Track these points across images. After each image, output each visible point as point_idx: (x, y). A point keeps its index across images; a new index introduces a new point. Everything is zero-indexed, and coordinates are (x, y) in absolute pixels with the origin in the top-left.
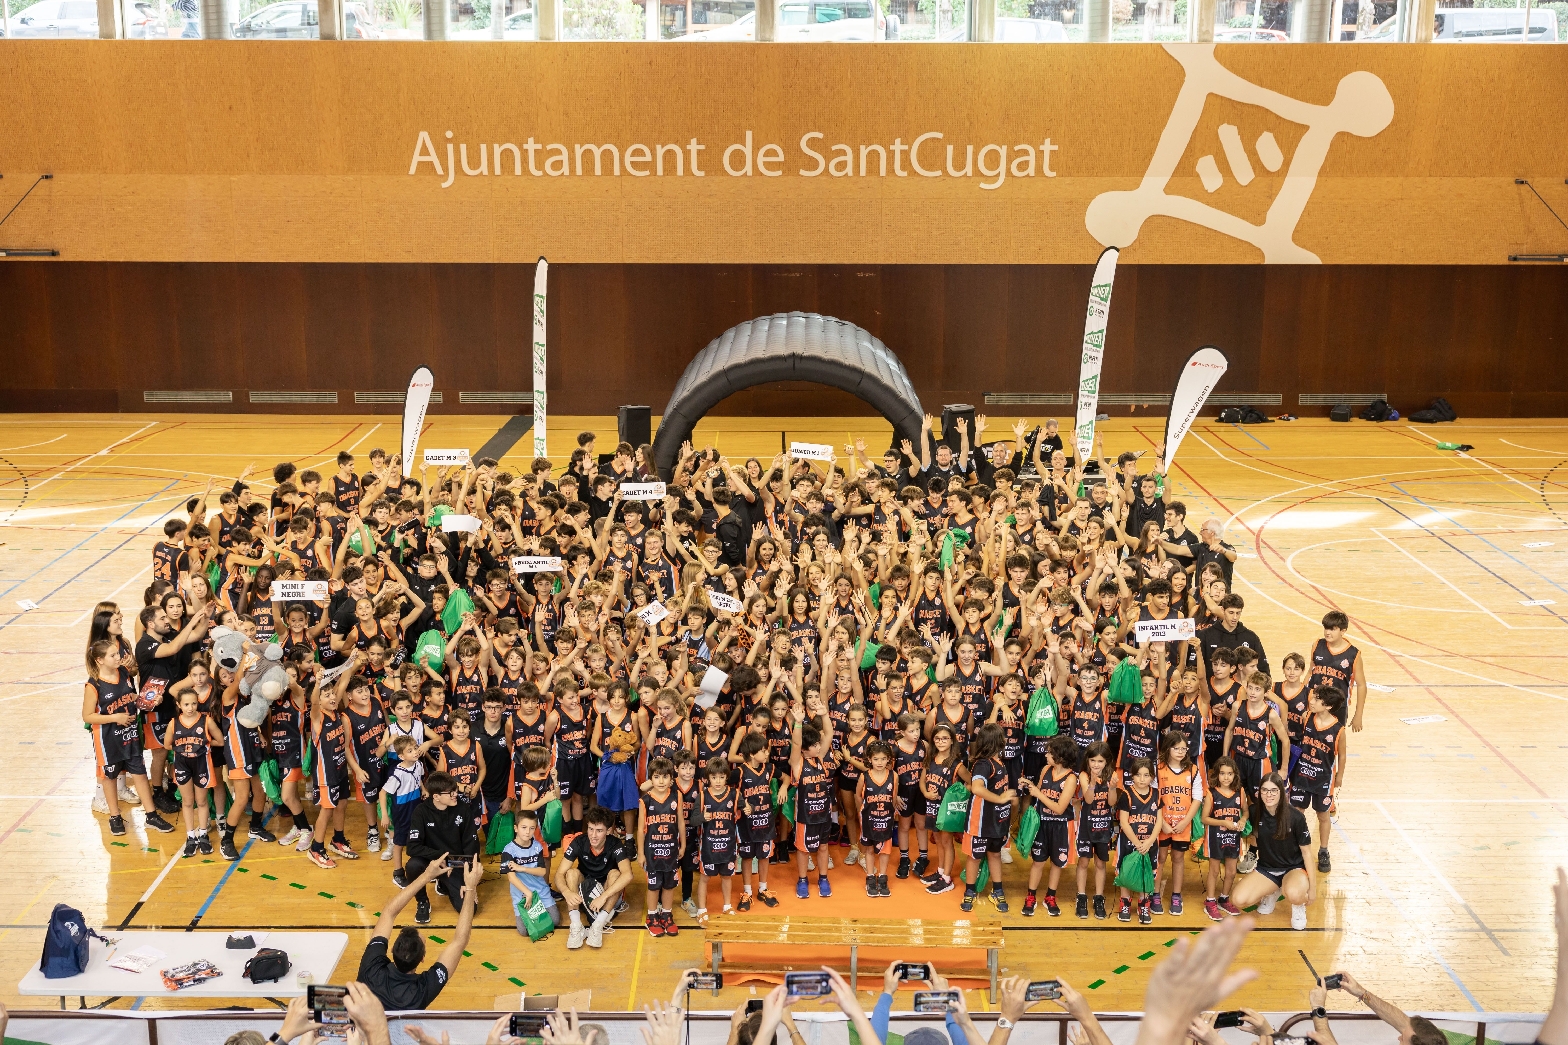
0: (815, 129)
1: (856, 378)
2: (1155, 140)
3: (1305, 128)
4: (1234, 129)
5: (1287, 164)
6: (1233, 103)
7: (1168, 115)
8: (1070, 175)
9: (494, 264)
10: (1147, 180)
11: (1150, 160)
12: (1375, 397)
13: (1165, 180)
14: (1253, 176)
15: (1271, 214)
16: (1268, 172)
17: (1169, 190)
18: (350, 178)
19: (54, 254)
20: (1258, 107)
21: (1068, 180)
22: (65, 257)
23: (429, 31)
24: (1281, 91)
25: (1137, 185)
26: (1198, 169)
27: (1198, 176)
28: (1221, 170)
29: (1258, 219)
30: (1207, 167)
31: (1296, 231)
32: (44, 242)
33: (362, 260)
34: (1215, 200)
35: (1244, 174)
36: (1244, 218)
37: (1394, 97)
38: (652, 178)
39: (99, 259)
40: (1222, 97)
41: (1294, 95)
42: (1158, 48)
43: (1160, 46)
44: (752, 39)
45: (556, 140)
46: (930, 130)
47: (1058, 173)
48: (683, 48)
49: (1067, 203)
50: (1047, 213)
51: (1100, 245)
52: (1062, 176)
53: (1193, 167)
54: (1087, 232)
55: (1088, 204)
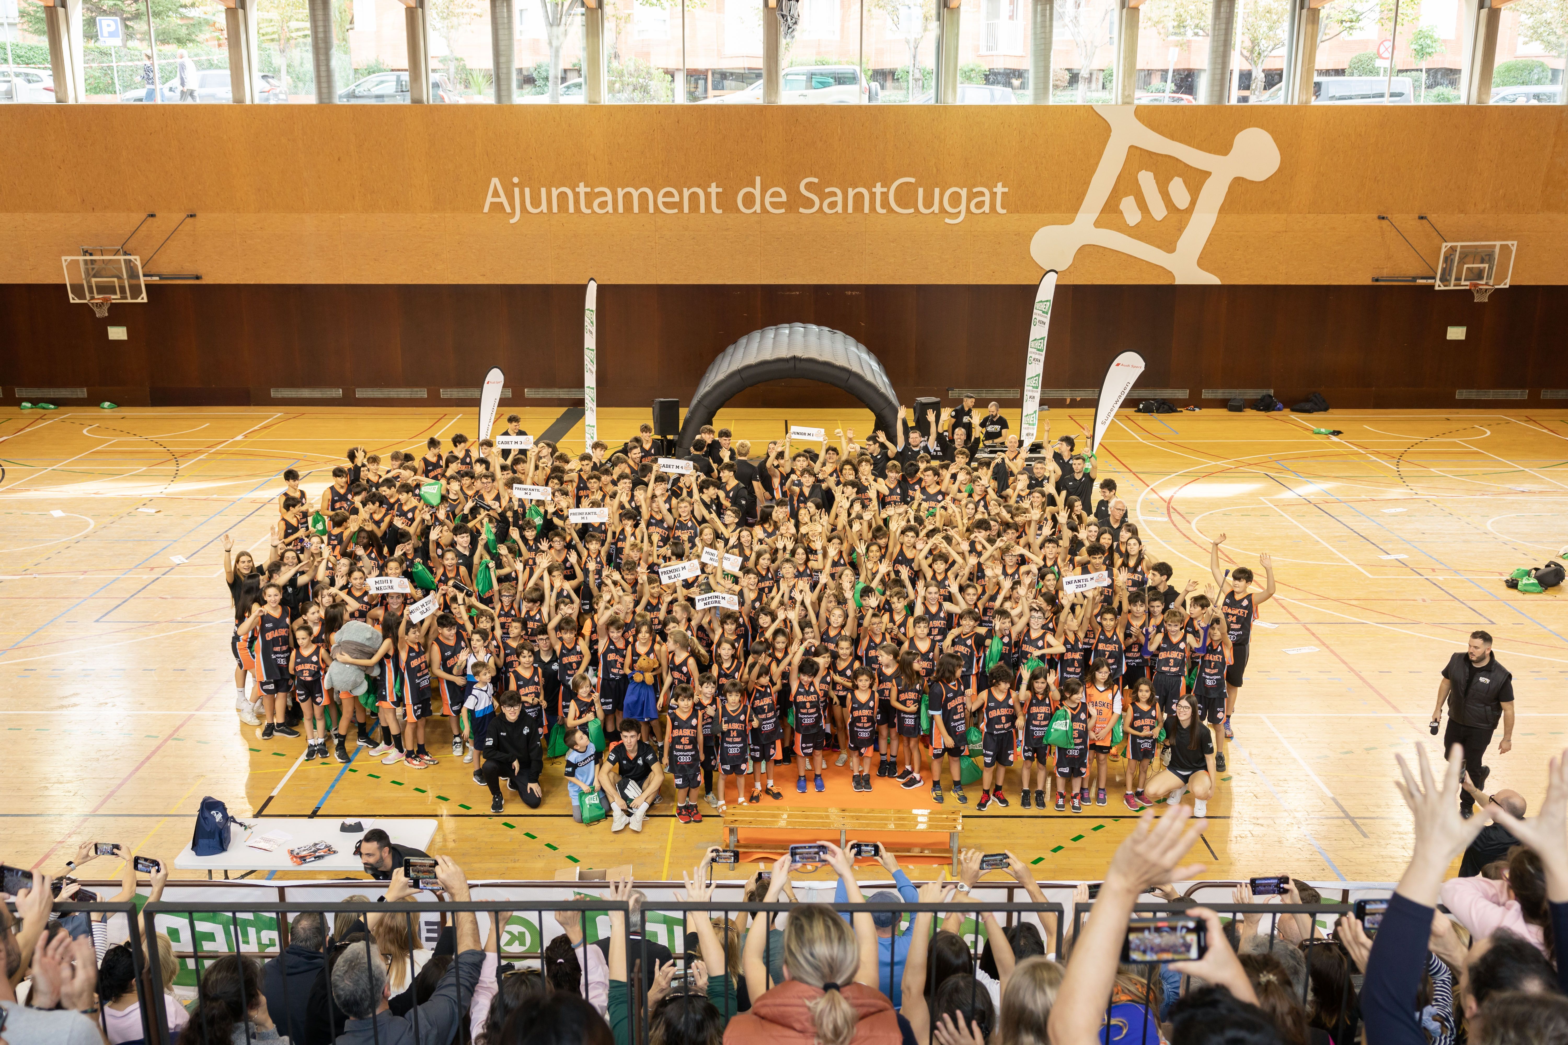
0: (811, 175)
1: (845, 376)
2: (1087, 183)
3: (1208, 174)
4: (1150, 175)
5: (1193, 203)
6: (1150, 153)
7: (1097, 164)
8: (1018, 212)
9: (552, 285)
10: (1080, 216)
11: (1083, 200)
12: (1264, 392)
13: (1095, 216)
14: (1165, 213)
15: (1179, 244)
16: (1178, 210)
17: (1098, 224)
18: (435, 216)
19: (198, 278)
20: (1170, 157)
21: (1016, 216)
22: (207, 280)
23: (499, 96)
24: (1189, 144)
25: (1072, 220)
26: (1122, 207)
27: (1121, 212)
28: (1140, 209)
29: (1170, 247)
30: (1128, 205)
31: (1200, 258)
32: (189, 268)
33: (446, 282)
34: (1135, 233)
35: (1159, 211)
36: (1159, 247)
37: (1280, 149)
38: (680, 215)
39: (234, 282)
40: (1141, 149)
41: (1199, 147)
42: (1090, 110)
43: (1091, 107)
44: (760, 102)
45: (601, 184)
46: (905, 176)
47: (1008, 211)
48: (704, 109)
49: (1016, 235)
50: (999, 243)
51: (1042, 268)
52: (1011, 213)
53: (1118, 206)
54: (1032, 258)
55: (1033, 236)
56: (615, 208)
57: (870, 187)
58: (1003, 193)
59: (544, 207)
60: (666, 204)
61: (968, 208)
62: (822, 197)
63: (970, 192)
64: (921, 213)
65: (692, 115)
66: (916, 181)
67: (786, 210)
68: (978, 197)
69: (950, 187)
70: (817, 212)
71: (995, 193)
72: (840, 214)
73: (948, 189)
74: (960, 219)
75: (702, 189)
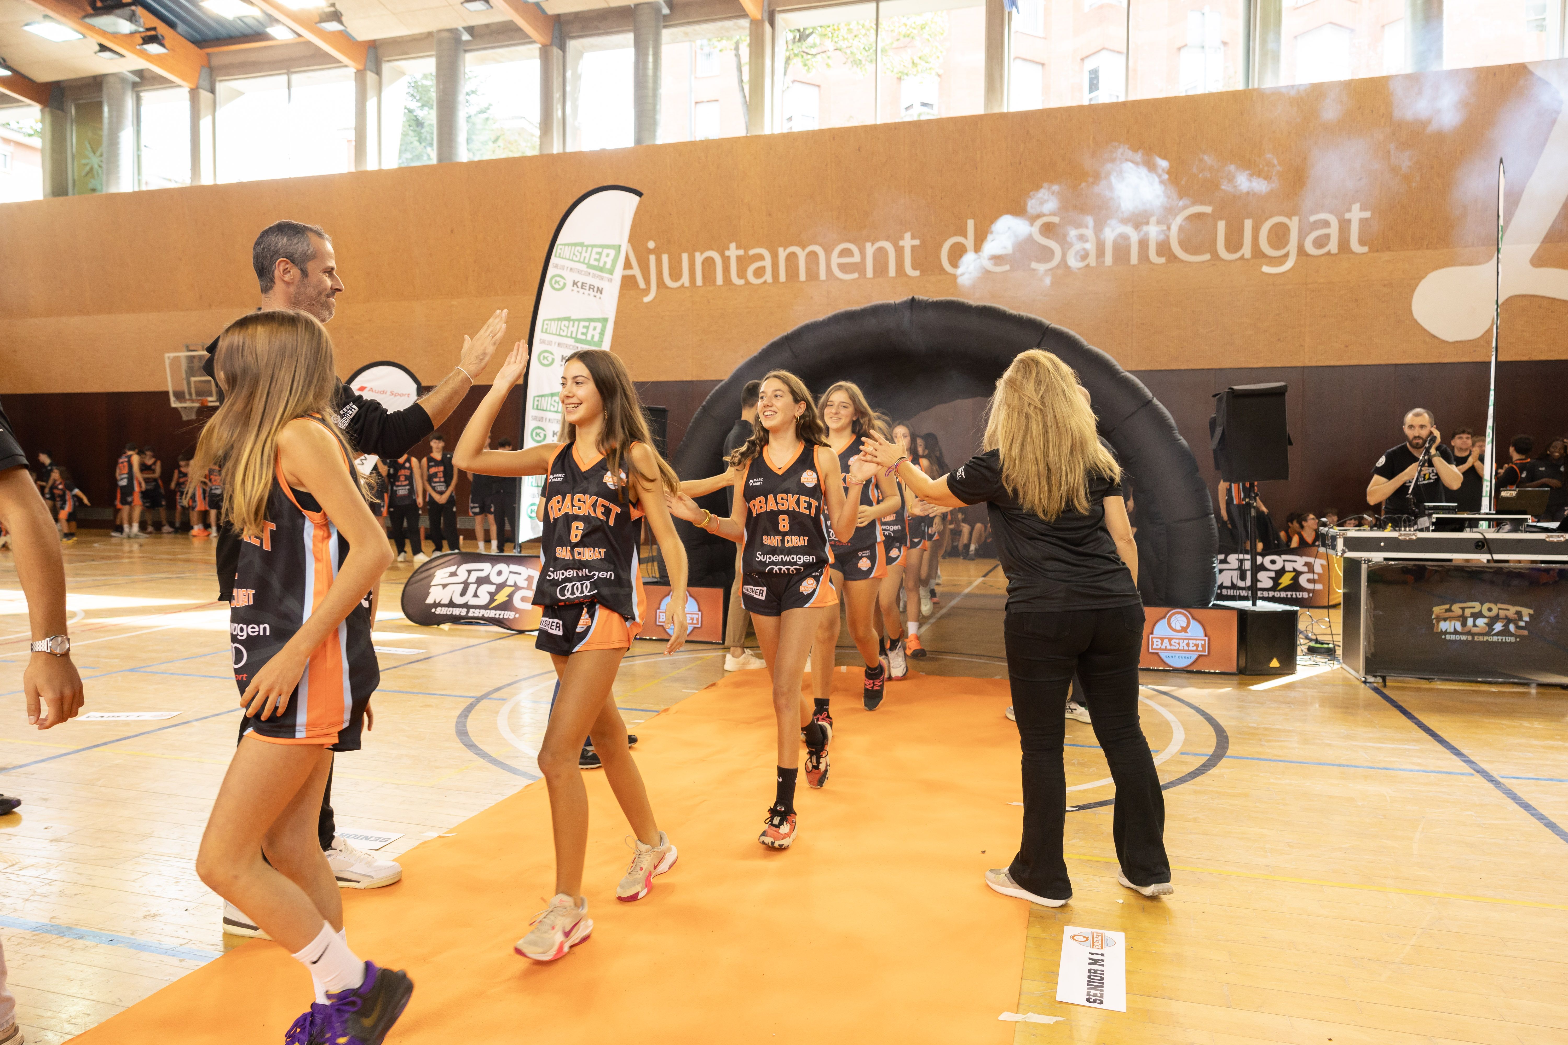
8: (1389, 249)
9: (692, 382)
11: (1508, 222)
13: (1532, 247)
17: (1539, 261)
21: (1386, 256)
42: (1520, 71)
43: (1522, 66)
45: (759, 245)
46: (1195, 203)
47: (1370, 249)
48: (895, 129)
49: (1385, 286)
50: (1356, 300)
51: (1434, 337)
52: (1377, 251)
54: (1416, 321)
55: (1417, 285)
56: (775, 275)
58: (1362, 220)
59: (685, 280)
60: (843, 267)
61: (1301, 251)
62: (1066, 244)
63: (1304, 221)
64: (1222, 260)
65: (879, 139)
66: (1213, 211)
67: (1011, 267)
68: (1317, 229)
69: (1271, 216)
70: (1058, 266)
71: (1349, 221)
72: (1093, 267)
73: (1267, 219)
74: (1289, 265)
75: (891, 243)
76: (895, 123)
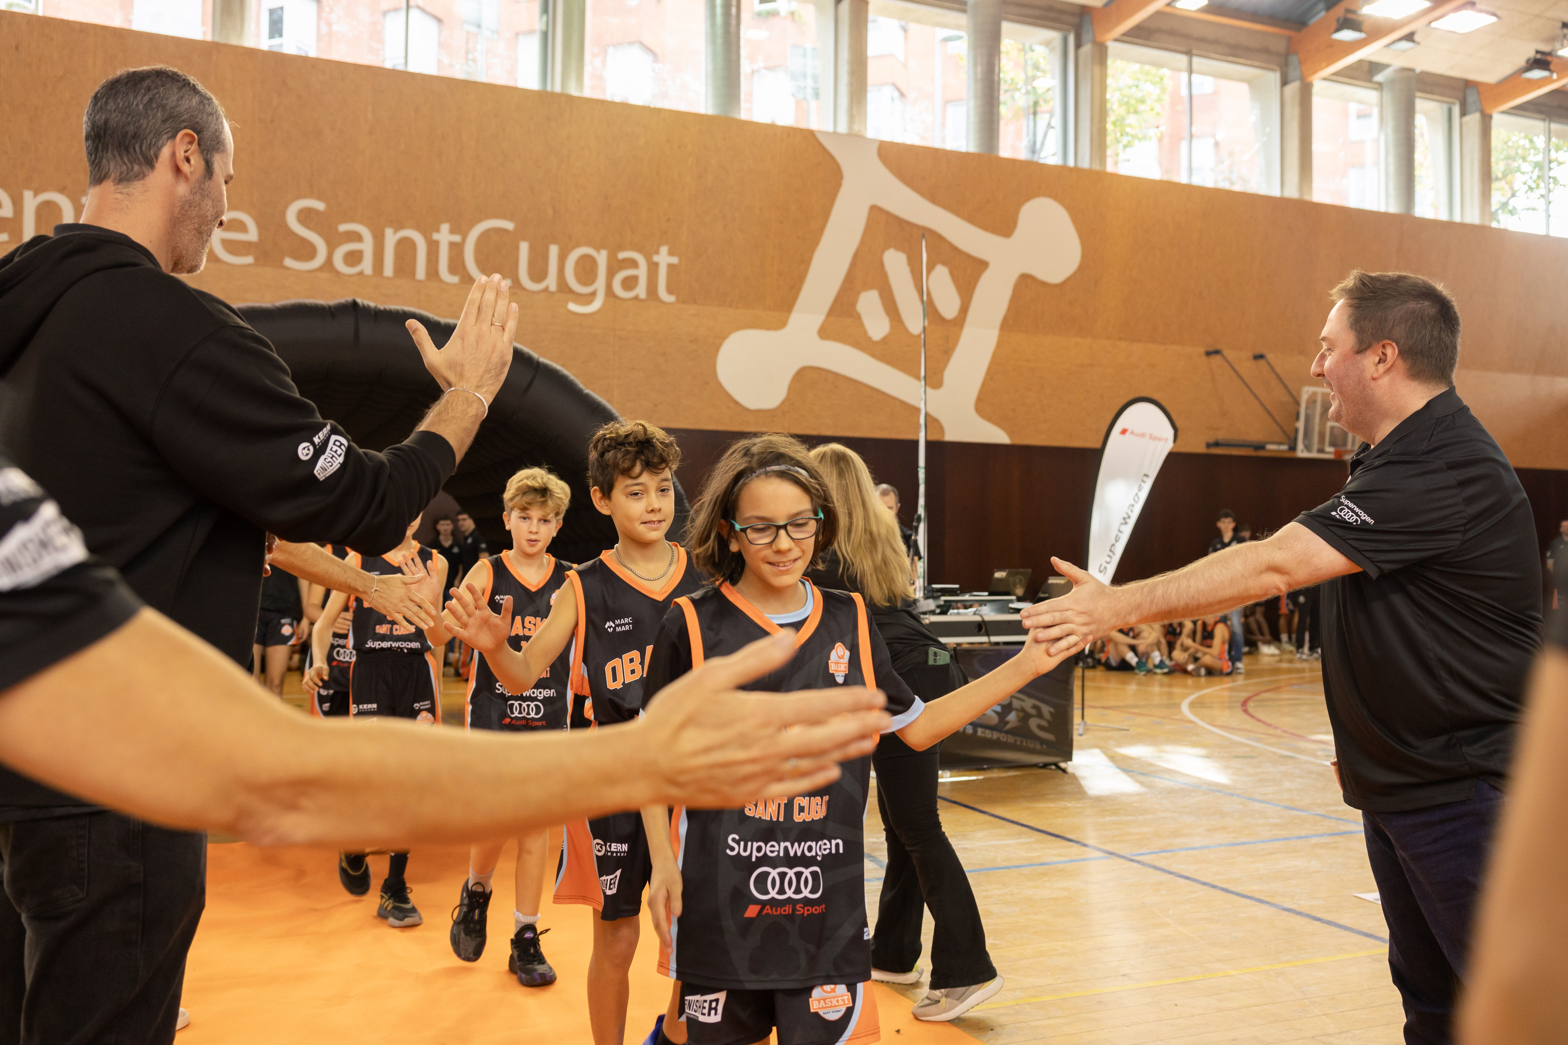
0: (310, 195)
2: (805, 262)
3: (984, 265)
4: (902, 257)
5: (964, 309)
6: (901, 222)
7: (822, 229)
8: (694, 301)
10: (796, 318)
11: (799, 289)
13: (819, 319)
15: (948, 375)
16: (942, 319)
17: (824, 333)
20: (929, 230)
21: (692, 309)
24: (956, 212)
25: (782, 324)
26: (860, 307)
27: (858, 317)
28: (887, 313)
30: (869, 305)
34: (882, 351)
35: (914, 319)
37: (1080, 235)
40: (888, 214)
41: (970, 220)
42: (809, 136)
43: (812, 132)
44: (209, 38)
46: (495, 216)
47: (677, 298)
48: (81, 31)
49: (691, 341)
50: (664, 354)
51: (737, 403)
52: (684, 302)
53: (853, 304)
54: (720, 384)
55: (720, 345)
57: (428, 230)
58: (670, 266)
61: (609, 291)
62: (333, 240)
63: (612, 257)
64: (524, 289)
65: (52, 39)
66: (516, 229)
67: (256, 259)
68: (626, 268)
69: (578, 245)
70: (320, 269)
71: (657, 265)
72: (368, 276)
73: (574, 248)
74: (596, 305)
75: (68, 196)
76: (81, 24)
